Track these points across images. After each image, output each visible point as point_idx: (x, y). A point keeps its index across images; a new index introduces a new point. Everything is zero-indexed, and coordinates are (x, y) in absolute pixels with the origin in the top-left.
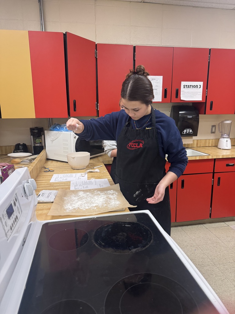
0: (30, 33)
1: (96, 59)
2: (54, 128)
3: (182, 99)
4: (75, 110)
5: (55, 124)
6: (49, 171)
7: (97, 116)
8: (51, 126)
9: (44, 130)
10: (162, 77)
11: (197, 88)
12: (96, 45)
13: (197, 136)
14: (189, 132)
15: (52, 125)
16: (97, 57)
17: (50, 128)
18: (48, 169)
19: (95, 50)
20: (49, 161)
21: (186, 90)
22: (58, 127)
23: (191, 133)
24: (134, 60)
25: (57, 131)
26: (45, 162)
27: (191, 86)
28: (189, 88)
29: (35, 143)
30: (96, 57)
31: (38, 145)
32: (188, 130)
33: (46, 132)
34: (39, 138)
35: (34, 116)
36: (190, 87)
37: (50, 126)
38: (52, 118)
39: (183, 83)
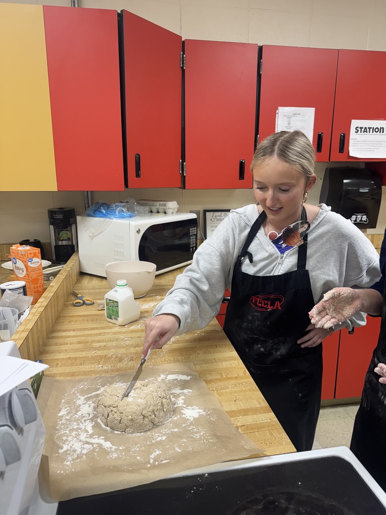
0: (47, 10)
1: (183, 71)
2: (95, 211)
3: (351, 154)
4: (138, 175)
5: (98, 203)
6: (84, 303)
7: (181, 188)
8: (91, 208)
9: (76, 213)
10: (313, 109)
11: (381, 133)
12: (184, 42)
13: (375, 228)
14: (361, 221)
15: (92, 205)
16: (185, 68)
17: (88, 212)
18: (80, 298)
19: (182, 53)
20: (86, 276)
21: (361, 136)
22: (105, 210)
23: (364, 221)
24: (259, 76)
25: (101, 217)
26: (77, 280)
27: (370, 128)
28: (367, 132)
29: (58, 239)
30: (182, 68)
31: (64, 243)
32: (359, 217)
33: (78, 218)
34: (67, 231)
35: (54, 188)
36: (368, 130)
37: (89, 207)
38: (91, 191)
39: (355, 123)
